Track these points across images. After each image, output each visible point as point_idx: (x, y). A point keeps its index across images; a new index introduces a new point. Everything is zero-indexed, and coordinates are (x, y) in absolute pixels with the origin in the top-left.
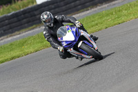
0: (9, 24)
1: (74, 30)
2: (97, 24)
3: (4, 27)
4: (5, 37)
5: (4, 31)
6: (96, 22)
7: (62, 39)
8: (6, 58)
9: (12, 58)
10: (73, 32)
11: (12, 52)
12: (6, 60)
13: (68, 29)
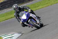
0: (10, 3)
1: (27, 14)
2: (47, 3)
3: (8, 5)
4: (9, 8)
5: (8, 6)
6: (47, 2)
7: (21, 18)
8: (9, 18)
9: (12, 18)
10: (26, 15)
11: (11, 15)
12: (9, 19)
13: (24, 13)
